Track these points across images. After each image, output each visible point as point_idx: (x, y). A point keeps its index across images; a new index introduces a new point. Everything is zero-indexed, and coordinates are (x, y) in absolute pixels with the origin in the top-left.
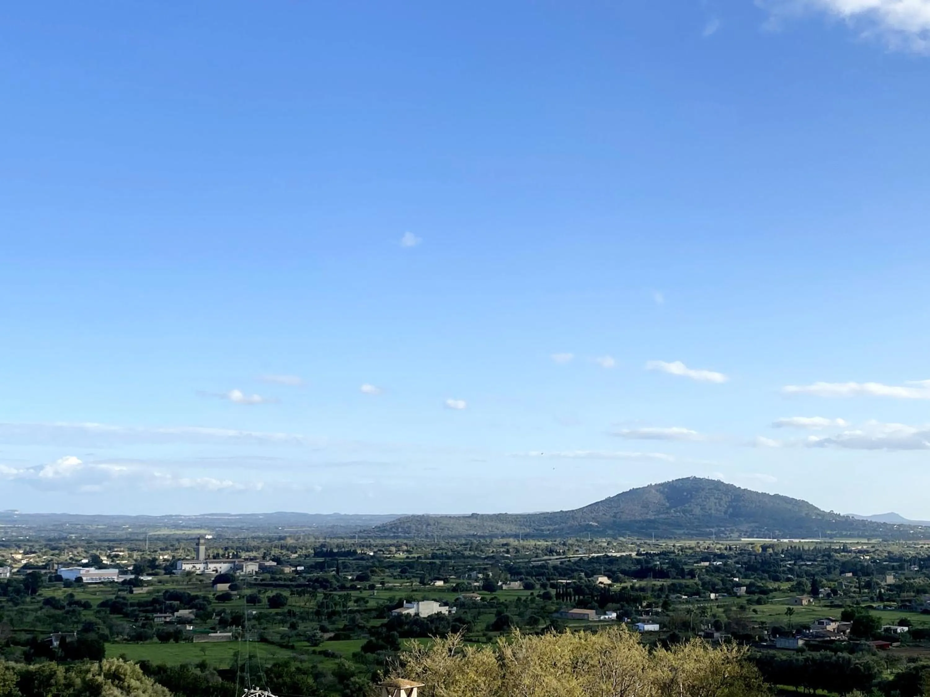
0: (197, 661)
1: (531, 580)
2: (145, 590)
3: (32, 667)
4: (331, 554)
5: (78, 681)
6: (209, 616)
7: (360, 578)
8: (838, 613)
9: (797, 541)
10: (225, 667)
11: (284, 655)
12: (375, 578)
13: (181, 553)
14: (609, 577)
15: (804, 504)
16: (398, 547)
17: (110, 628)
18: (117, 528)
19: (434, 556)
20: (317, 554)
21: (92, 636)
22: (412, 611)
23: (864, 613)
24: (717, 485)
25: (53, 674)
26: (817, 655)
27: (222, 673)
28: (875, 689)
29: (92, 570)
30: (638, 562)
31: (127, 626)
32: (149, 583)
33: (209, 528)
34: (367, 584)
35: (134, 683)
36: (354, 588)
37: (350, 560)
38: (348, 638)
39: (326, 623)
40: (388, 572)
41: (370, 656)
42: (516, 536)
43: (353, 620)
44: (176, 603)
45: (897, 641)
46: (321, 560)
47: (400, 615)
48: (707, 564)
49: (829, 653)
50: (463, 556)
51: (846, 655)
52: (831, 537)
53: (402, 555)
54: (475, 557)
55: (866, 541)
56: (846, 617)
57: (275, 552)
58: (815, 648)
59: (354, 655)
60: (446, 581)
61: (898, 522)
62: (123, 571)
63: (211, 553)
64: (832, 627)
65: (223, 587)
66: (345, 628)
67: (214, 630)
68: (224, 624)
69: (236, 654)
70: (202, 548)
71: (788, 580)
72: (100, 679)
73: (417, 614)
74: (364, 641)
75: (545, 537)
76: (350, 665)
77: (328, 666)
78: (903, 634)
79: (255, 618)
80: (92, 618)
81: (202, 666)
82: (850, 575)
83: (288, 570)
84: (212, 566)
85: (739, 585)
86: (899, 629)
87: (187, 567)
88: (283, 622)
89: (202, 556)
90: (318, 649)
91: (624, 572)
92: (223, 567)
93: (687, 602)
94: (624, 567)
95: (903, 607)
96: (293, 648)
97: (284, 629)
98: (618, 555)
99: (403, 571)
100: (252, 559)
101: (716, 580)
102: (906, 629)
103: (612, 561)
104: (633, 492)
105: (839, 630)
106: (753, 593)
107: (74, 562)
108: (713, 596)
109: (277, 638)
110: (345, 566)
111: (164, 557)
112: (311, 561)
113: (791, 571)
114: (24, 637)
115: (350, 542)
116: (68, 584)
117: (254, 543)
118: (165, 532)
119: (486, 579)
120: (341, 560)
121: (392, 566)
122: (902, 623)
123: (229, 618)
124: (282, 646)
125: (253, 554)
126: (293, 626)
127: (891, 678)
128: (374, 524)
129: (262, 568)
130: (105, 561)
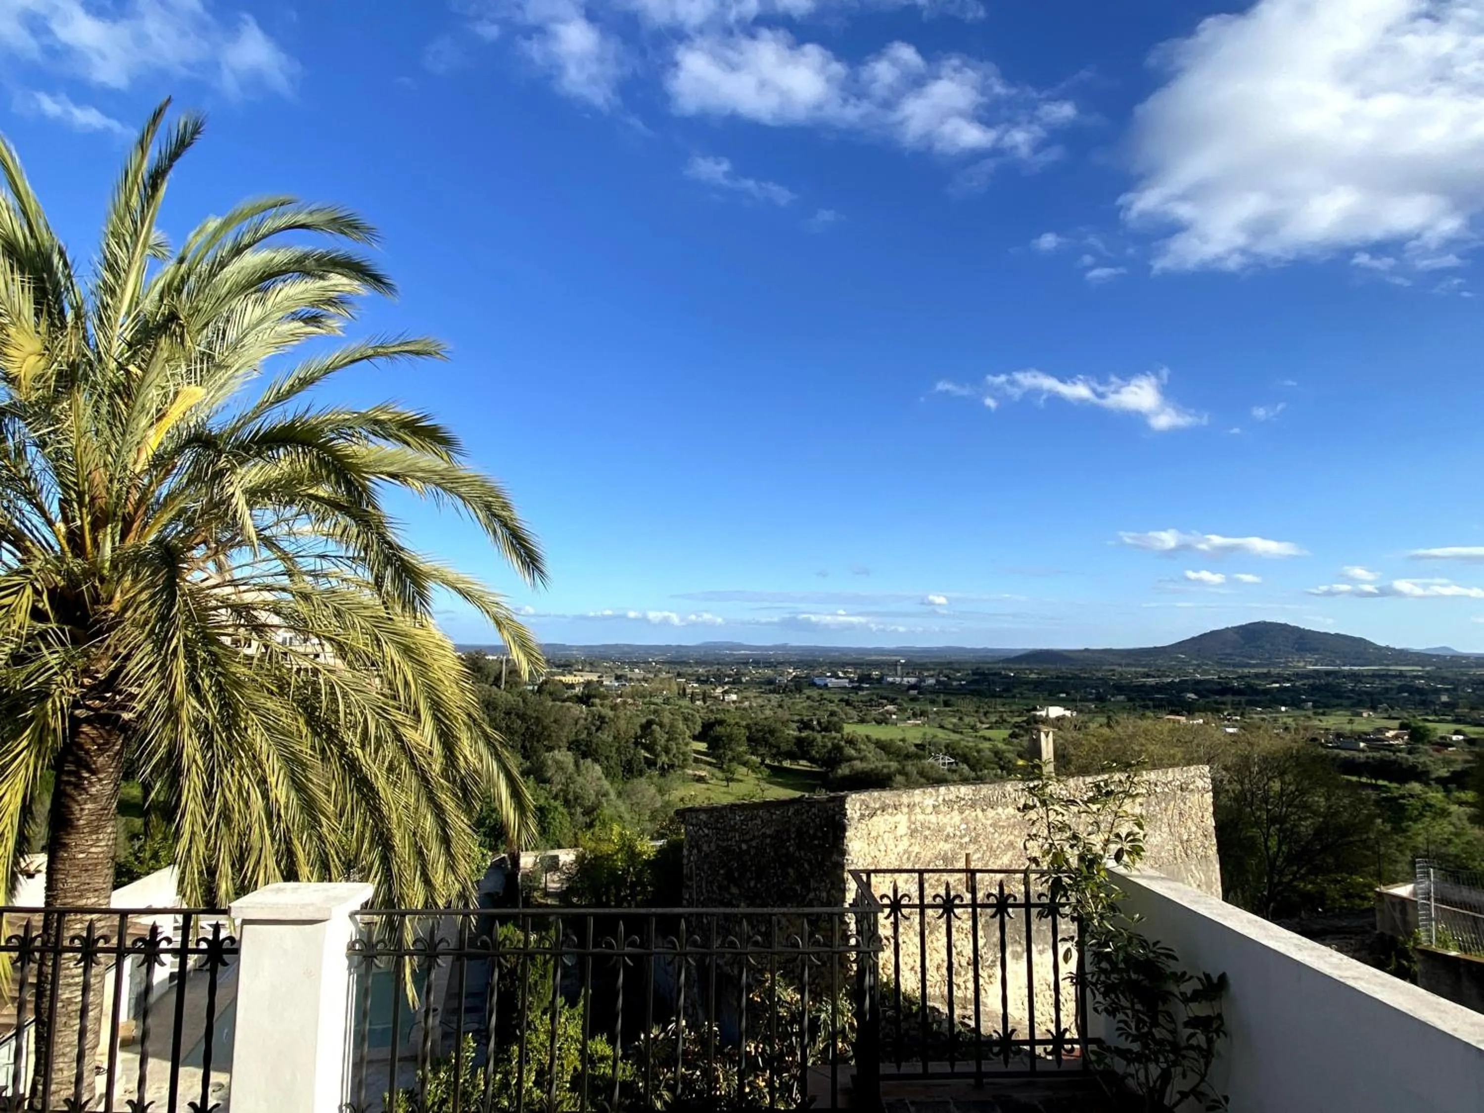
0: (900, 737)
1: (1134, 695)
2: (865, 693)
3: (803, 735)
4: (983, 674)
5: (829, 744)
6: (906, 710)
7: (1004, 690)
8: (1396, 723)
9: (1356, 668)
10: (918, 742)
11: (955, 737)
12: (1016, 691)
13: (885, 671)
14: (1196, 694)
15: (1361, 640)
16: (1032, 672)
17: (846, 714)
18: (845, 655)
19: (1058, 677)
20: (974, 674)
21: (835, 719)
22: (1043, 713)
23: (1421, 724)
24: (1284, 627)
25: (815, 739)
26: (1377, 755)
27: (916, 746)
28: (1432, 782)
29: (833, 680)
30: (1219, 683)
31: (854, 713)
32: (867, 689)
33: (903, 656)
34: (1010, 694)
35: (863, 747)
36: (1000, 697)
37: (997, 678)
38: (999, 728)
39: (983, 719)
40: (1025, 687)
41: (1015, 741)
42: (1120, 665)
43: (1001, 717)
44: (885, 701)
45: (1452, 746)
46: (977, 677)
47: (1035, 716)
48: (1277, 685)
49: (1387, 753)
50: (1080, 678)
51: (1404, 755)
52: (1387, 665)
53: (1033, 676)
54: (1088, 678)
55: (1419, 668)
56: (1402, 727)
57: (946, 672)
58: (1378, 749)
59: (1004, 740)
60: (1068, 694)
61: (1451, 653)
62: (851, 681)
63: (906, 671)
64: (1390, 734)
65: (913, 692)
66: (996, 722)
67: (909, 719)
68: (915, 715)
69: (925, 734)
70: (899, 668)
71: (1349, 698)
72: (843, 743)
73: (1047, 715)
74: (1010, 731)
75: (1144, 666)
76: (1001, 746)
77: (986, 745)
78: (1458, 742)
79: (936, 713)
80: (835, 709)
81: (903, 740)
82: (1406, 694)
83: (955, 683)
84: (906, 679)
85: (1305, 701)
86: (1455, 738)
87: (890, 679)
88: (954, 716)
89: (899, 673)
90: (979, 734)
91: (1208, 691)
92: (913, 680)
93: (1261, 713)
94: (1208, 686)
95: (1457, 721)
96: (961, 733)
97: (955, 720)
98: (1203, 678)
99: (1036, 687)
100: (932, 676)
101: (1285, 697)
102: (1461, 737)
103: (1198, 682)
104: (1213, 633)
105: (1396, 737)
106: (1319, 707)
107: (822, 675)
108: (1283, 709)
109: (950, 726)
110: (994, 682)
111: (875, 673)
112: (970, 678)
113: (1352, 691)
114: (796, 718)
115: (997, 666)
116: (819, 687)
117: (931, 666)
118: (874, 658)
119: (1098, 693)
120: (991, 678)
121: (1027, 683)
122: (1457, 732)
123: (919, 712)
124: (954, 732)
125: (932, 673)
126: (961, 719)
127: (1447, 775)
128: (1013, 655)
129: (938, 682)
130: (841, 674)
